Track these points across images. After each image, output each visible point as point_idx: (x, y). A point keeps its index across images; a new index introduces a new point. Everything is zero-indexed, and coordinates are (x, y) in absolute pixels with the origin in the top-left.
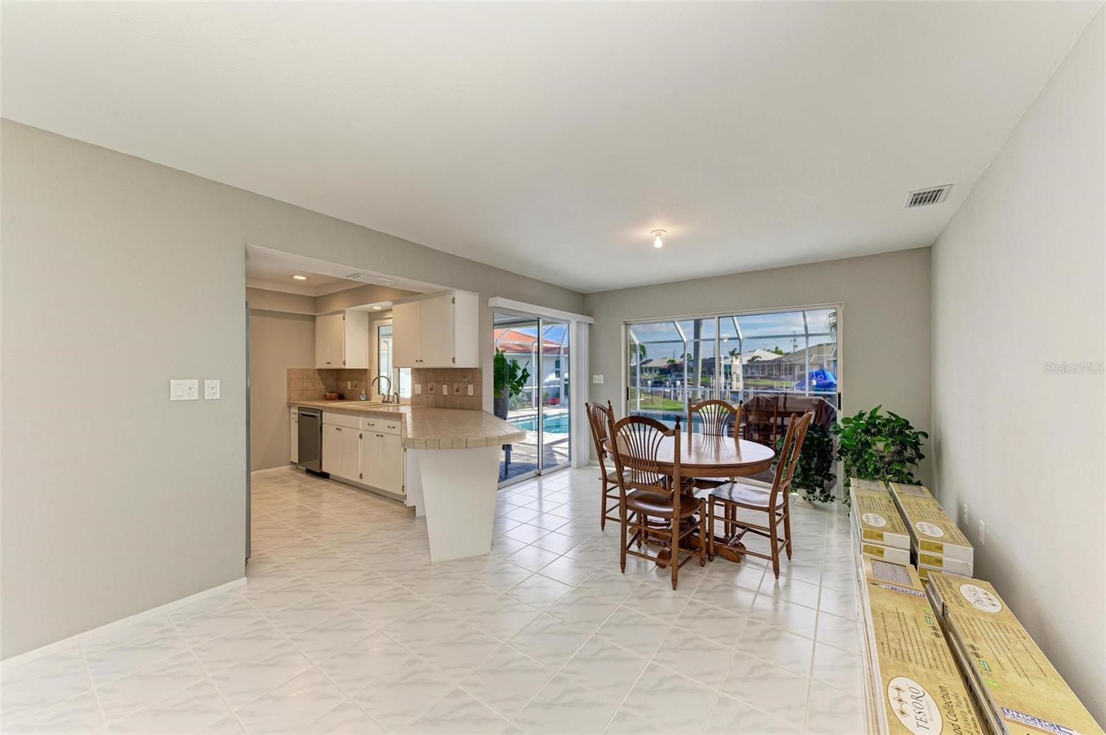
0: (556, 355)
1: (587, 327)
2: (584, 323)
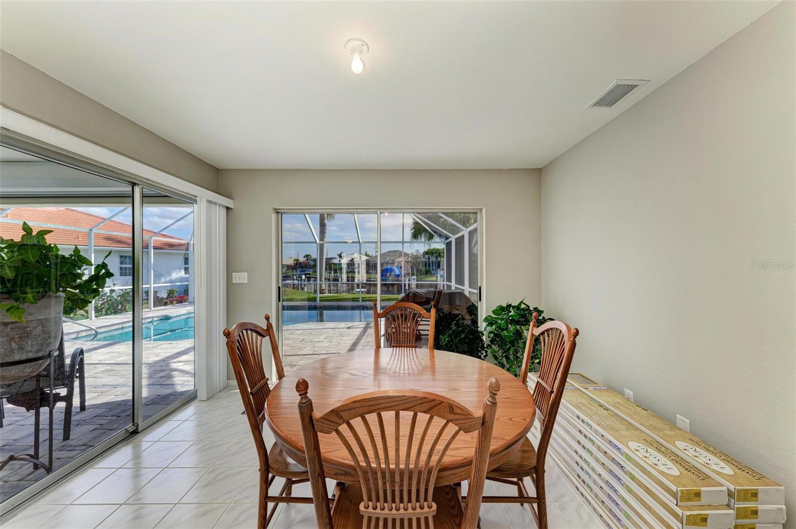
0: (184, 252)
1: (223, 212)
2: (219, 205)
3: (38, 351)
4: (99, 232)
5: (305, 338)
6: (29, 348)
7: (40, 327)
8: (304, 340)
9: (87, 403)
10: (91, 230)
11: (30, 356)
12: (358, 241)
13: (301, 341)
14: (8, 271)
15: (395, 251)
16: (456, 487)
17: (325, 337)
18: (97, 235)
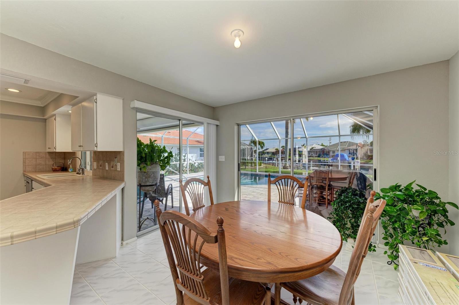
1: (215, 127)
2: (213, 124)
3: (153, 183)
4: (191, 139)
5: (263, 193)
6: (150, 181)
7: (153, 174)
8: (262, 194)
9: (174, 206)
10: (188, 138)
11: (151, 184)
12: (305, 136)
13: (260, 194)
14: (144, 155)
15: (345, 142)
16: (266, 290)
17: (274, 194)
18: (190, 140)
